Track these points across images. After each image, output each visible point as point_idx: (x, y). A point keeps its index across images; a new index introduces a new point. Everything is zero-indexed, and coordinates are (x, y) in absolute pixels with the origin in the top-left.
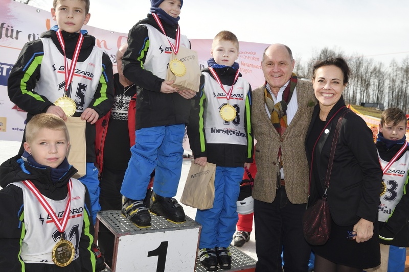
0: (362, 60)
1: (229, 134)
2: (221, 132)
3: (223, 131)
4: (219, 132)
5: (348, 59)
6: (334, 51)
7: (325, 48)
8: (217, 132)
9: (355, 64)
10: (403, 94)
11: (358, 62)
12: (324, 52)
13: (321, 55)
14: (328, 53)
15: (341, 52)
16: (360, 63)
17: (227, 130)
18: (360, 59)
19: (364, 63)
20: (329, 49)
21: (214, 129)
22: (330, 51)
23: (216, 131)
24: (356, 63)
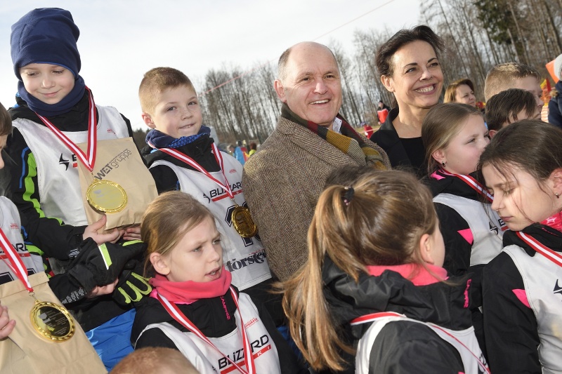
0: (270, 69)
1: (260, 261)
2: (247, 262)
3: (249, 259)
4: (245, 265)
5: (250, 75)
6: (225, 71)
7: (210, 72)
8: (240, 267)
9: (262, 78)
10: (346, 94)
11: (265, 73)
12: (210, 78)
13: (207, 85)
14: (217, 77)
15: (236, 69)
16: (269, 75)
17: (254, 256)
18: (267, 68)
19: (274, 72)
20: (216, 72)
21: (232, 263)
22: (219, 73)
23: (237, 264)
24: (264, 76)
